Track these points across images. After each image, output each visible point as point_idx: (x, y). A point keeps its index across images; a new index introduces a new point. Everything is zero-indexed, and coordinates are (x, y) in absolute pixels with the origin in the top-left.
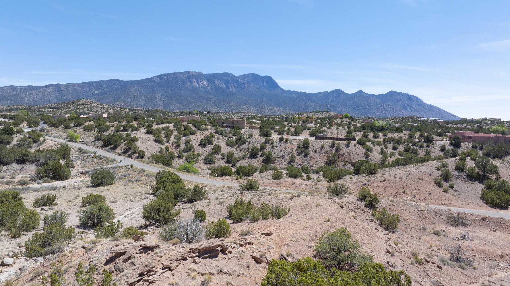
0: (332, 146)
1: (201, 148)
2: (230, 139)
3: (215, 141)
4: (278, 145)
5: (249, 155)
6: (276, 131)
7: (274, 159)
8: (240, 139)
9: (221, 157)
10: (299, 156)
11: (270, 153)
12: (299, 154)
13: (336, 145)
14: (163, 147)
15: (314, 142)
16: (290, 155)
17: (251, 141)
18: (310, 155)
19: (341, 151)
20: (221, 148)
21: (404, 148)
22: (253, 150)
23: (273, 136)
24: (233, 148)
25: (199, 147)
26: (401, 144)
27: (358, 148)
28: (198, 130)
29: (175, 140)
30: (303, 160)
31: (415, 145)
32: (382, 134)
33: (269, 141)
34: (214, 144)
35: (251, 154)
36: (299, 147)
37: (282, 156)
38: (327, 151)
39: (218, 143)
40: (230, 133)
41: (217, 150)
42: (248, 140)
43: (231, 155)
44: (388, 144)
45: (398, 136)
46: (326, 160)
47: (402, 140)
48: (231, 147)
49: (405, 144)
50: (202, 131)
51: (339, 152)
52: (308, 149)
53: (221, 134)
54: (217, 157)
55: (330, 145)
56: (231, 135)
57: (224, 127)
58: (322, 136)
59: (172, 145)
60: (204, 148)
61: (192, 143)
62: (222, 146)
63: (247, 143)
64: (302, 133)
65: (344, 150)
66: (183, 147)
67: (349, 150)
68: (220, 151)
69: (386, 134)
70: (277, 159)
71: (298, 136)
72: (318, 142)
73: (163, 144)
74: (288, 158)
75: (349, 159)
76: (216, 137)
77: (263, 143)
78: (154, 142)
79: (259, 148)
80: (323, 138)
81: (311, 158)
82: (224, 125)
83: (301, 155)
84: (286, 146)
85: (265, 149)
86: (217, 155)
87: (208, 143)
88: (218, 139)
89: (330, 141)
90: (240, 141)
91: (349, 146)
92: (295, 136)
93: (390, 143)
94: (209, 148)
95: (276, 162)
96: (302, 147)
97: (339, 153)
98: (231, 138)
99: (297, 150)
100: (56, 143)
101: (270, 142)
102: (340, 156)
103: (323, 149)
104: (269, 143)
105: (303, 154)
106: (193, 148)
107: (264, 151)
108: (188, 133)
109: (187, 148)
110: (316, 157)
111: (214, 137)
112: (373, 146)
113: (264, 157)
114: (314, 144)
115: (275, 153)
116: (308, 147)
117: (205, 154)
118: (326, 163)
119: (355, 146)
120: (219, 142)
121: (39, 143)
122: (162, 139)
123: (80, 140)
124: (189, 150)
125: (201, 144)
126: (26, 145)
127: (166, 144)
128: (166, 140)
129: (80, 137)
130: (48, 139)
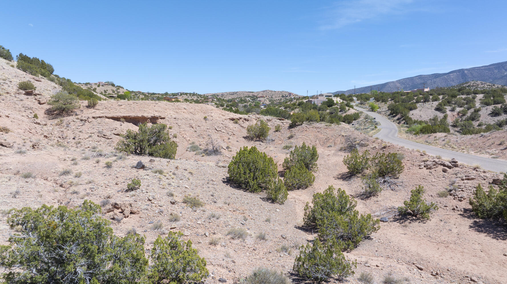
29: (462, 109)
60: (494, 118)
61: (482, 112)
66: (468, 115)
78: (434, 110)
94: (503, 118)
106: (479, 117)
109: (471, 117)
117: (491, 123)
121: (344, 112)
122: (445, 107)
123: (379, 110)
124: (473, 119)
125: (493, 113)
126: (334, 113)
127: (448, 113)
128: (450, 109)
129: (379, 108)
130: (354, 109)
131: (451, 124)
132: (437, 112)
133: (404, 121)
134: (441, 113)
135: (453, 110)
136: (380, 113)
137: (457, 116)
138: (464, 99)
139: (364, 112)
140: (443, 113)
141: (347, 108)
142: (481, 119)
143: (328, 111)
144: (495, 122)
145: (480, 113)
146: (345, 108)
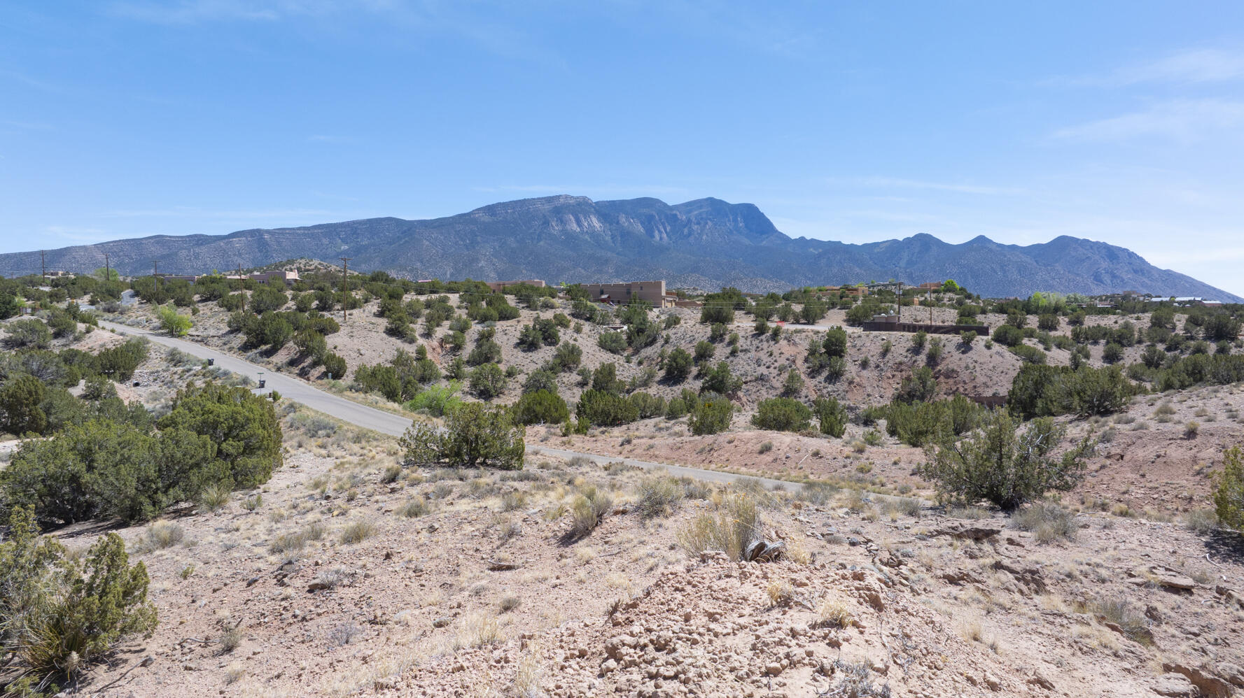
0: (917, 349)
1: (521, 354)
2: (612, 331)
3: (565, 336)
4: (752, 345)
5: (662, 373)
6: (748, 313)
7: (737, 387)
8: (640, 331)
9: (579, 378)
10: (813, 377)
11: (723, 368)
12: (812, 371)
13: (928, 346)
14: (410, 350)
15: (860, 337)
16: (786, 376)
17: (673, 337)
18: (848, 376)
19: (944, 363)
20: (580, 353)
21: (1144, 357)
22: (674, 358)
23: (736, 323)
24: (617, 356)
25: (515, 350)
26: (1130, 345)
27: (998, 353)
28: (527, 307)
29: (451, 332)
30: (825, 391)
31: (1176, 349)
32: (1067, 320)
33: (724, 334)
34: (561, 343)
35: (669, 372)
36: (812, 352)
37: (761, 378)
38: (901, 363)
39: (575, 340)
40: (617, 316)
41: (568, 360)
42: (664, 333)
43: (607, 373)
44: (1089, 346)
45: (1116, 322)
46: (897, 389)
47: (1133, 335)
48: (613, 351)
49: (1143, 346)
50: (536, 310)
51: (938, 365)
52: (841, 357)
53: (588, 319)
54: (565, 380)
55: (911, 344)
56: (618, 321)
57: (603, 301)
58: (884, 321)
59: (442, 347)
60: (530, 354)
61: (498, 339)
62: (584, 350)
63: (660, 342)
64: (823, 317)
65: (953, 358)
66: (469, 348)
67: (969, 361)
68: (577, 361)
69: (1078, 318)
70: (744, 386)
71: (813, 324)
72: (871, 336)
73: (412, 341)
74: (779, 383)
75: (969, 386)
76: (572, 325)
77: (705, 340)
78: (384, 335)
79: (693, 354)
80: (889, 326)
81: (851, 383)
82: (604, 297)
83: (820, 374)
84: (775, 348)
85: (710, 357)
86: (567, 375)
87: (545, 339)
88: (578, 330)
89: (910, 335)
90: (641, 336)
91: (971, 349)
92: (804, 324)
93: (1096, 343)
94: (546, 354)
95: (740, 394)
96: (823, 350)
97: (939, 368)
98: (615, 329)
99: (806, 360)
100: (121, 337)
101: (727, 338)
102: (942, 379)
103: (889, 356)
104: (722, 341)
105: (825, 373)
106: (498, 352)
107: (708, 363)
108: (495, 314)
109: (480, 354)
110: (865, 383)
111: (566, 326)
112: (1045, 349)
113: (707, 382)
114: (858, 343)
115: (741, 368)
116: (842, 351)
117: (531, 369)
118: (899, 398)
119: (988, 347)
120: (579, 339)
122: (405, 326)
123: (192, 331)
124: (487, 359)
125: (522, 342)
126: (31, 341)
127: (422, 341)
128: (422, 331)
129: (190, 324)
130: (103, 328)
132: (393, 339)
133: (323, 369)
136: (203, 341)
137: (439, 350)
140: (410, 343)
144: (538, 366)
145: (495, 341)
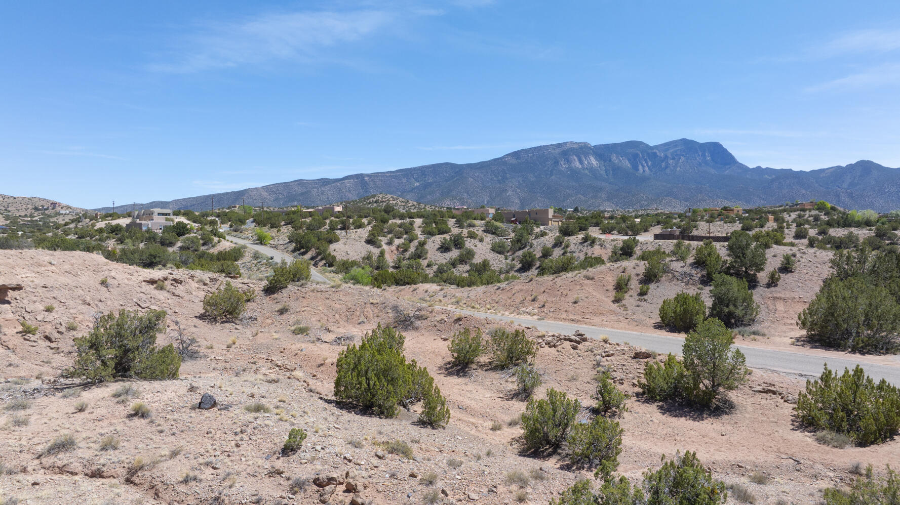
2: (505, 241)
3: (470, 244)
5: (519, 266)
8: (519, 240)
13: (683, 249)
15: (647, 243)
20: (475, 253)
24: (499, 256)
25: (437, 252)
28: (459, 226)
33: (563, 242)
34: (464, 248)
35: (523, 265)
36: (614, 253)
39: (476, 246)
41: (466, 258)
48: (500, 253)
50: (462, 228)
53: (493, 234)
57: (510, 222)
58: (668, 233)
60: (445, 254)
62: (479, 252)
68: (471, 258)
72: (653, 243)
73: (379, 246)
76: (480, 237)
78: (364, 243)
79: (540, 255)
80: (668, 236)
82: (512, 219)
84: (590, 251)
87: (456, 245)
88: (482, 240)
90: (519, 244)
94: (454, 254)
98: (507, 239)
100: (234, 245)
101: (563, 245)
104: (560, 247)
106: (426, 253)
107: (547, 260)
114: (645, 247)
116: (632, 252)
117: (442, 262)
120: (479, 245)
121: (210, 245)
122: (380, 238)
123: (272, 242)
124: (419, 257)
125: (442, 247)
126: (192, 247)
127: (385, 247)
128: (387, 241)
129: (273, 238)
130: (228, 240)
131: (392, 264)
132: (369, 246)
133: (324, 262)
134: (376, 247)
135: (390, 243)
136: (275, 247)
137: (396, 252)
138: (400, 226)
139: (248, 245)
140: (378, 248)
141: (216, 239)
142: (429, 255)
143: (179, 244)
144: (446, 261)
145: (426, 247)
146: (213, 239)
